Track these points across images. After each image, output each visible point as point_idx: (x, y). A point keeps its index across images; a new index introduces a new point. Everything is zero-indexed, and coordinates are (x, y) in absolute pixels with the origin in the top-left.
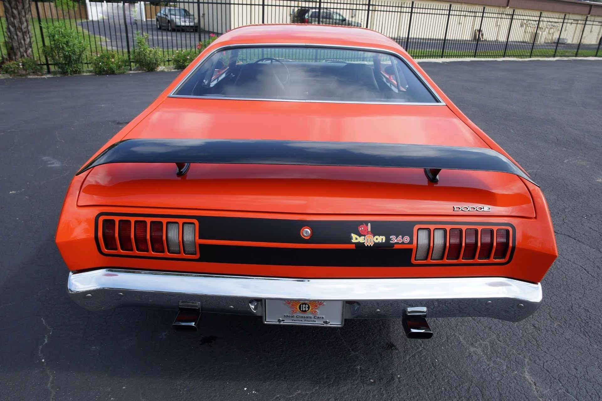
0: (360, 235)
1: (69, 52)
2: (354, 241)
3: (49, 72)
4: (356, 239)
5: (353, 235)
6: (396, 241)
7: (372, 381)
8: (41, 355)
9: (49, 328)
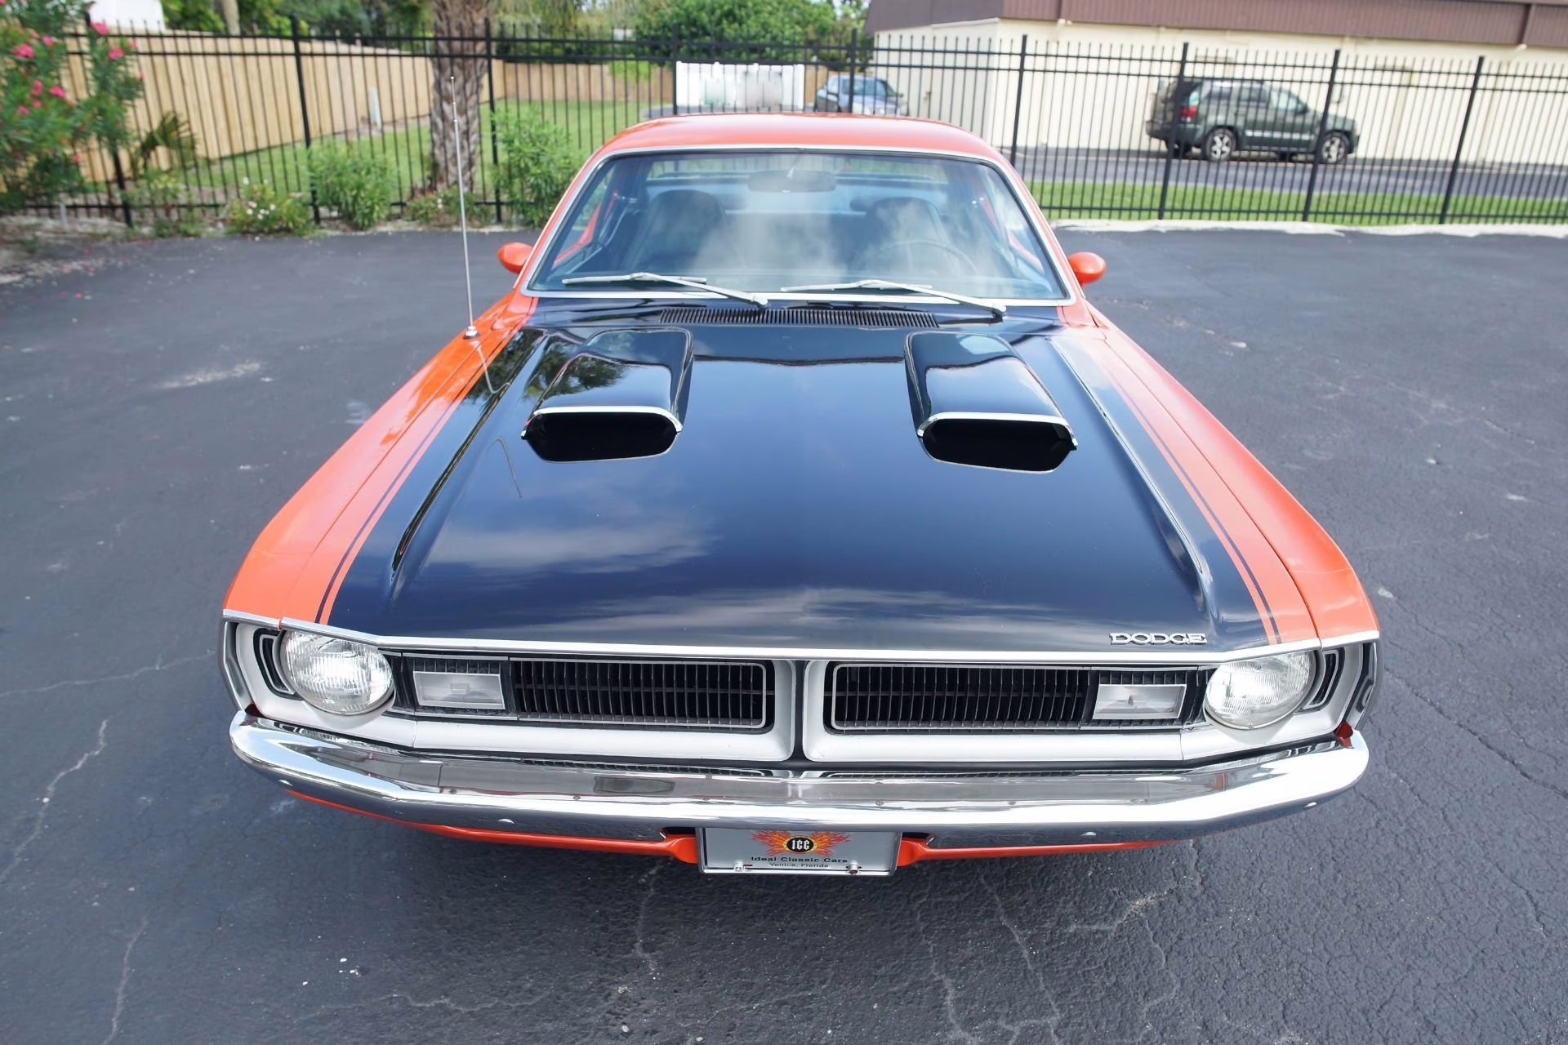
1: (536, 179)
3: (499, 220)
7: (625, 1029)
8: (51, 789)
9: (102, 743)
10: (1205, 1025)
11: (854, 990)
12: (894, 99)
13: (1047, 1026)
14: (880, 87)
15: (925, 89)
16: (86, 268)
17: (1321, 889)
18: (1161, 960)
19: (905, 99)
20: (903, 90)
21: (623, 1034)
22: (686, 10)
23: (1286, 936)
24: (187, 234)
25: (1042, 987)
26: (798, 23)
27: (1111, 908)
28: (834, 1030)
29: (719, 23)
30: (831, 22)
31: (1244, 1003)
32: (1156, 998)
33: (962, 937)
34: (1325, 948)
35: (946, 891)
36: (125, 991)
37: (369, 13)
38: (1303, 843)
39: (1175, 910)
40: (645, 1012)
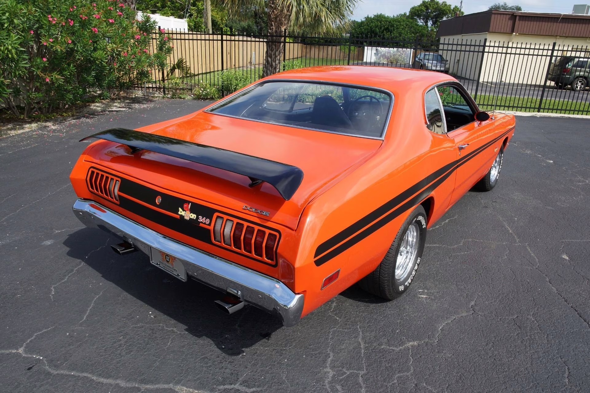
0: (183, 210)
2: (179, 213)
4: (181, 212)
5: (180, 209)
6: (201, 221)
8: (89, 254)
9: (106, 245)
10: (416, 385)
11: (299, 350)
12: (445, 62)
13: (359, 373)
14: (439, 57)
15: (457, 58)
16: (148, 107)
17: (483, 351)
18: (410, 362)
19: (448, 62)
20: (448, 59)
21: (222, 348)
22: (371, 27)
23: (461, 363)
24: (181, 98)
25: (363, 362)
26: (413, 33)
27: (400, 343)
28: (288, 360)
29: (383, 32)
30: (426, 32)
31: (434, 381)
32: (402, 373)
33: (343, 342)
34: (474, 370)
35: (344, 328)
36: (90, 310)
37: (257, 27)
38: (484, 335)
39: (423, 348)
40: (232, 344)
